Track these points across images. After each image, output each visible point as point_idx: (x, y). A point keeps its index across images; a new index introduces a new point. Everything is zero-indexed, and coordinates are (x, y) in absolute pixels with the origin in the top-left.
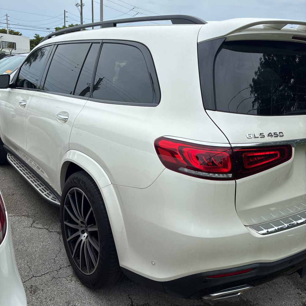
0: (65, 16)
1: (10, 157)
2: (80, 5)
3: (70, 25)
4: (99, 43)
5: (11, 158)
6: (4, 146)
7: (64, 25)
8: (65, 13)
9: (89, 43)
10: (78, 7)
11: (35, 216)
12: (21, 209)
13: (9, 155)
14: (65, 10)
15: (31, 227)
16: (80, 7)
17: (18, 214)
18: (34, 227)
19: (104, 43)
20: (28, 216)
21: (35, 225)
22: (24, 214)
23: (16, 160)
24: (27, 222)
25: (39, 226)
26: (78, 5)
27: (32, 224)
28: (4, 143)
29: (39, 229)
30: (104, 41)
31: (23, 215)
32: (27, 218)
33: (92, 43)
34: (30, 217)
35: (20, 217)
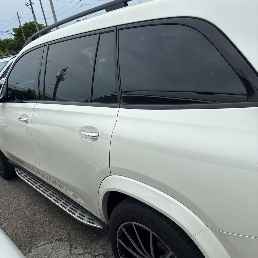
0: (18, 17)
1: (20, 172)
2: (30, 3)
3: (25, 23)
4: (112, 31)
5: (21, 174)
6: (9, 161)
7: (20, 25)
8: (18, 14)
9: (96, 34)
10: (28, 6)
11: (69, 238)
12: (51, 232)
13: (17, 171)
14: (17, 12)
15: (71, 254)
16: (30, 6)
17: (50, 239)
18: (74, 254)
19: (119, 30)
20: (62, 240)
21: (74, 251)
22: (56, 238)
23: (27, 174)
24: (64, 248)
25: (79, 251)
26: (28, 5)
27: (70, 250)
28: (9, 159)
29: (81, 256)
30: (118, 28)
31: (57, 240)
32: (62, 243)
33: (100, 34)
34: (65, 241)
35: (53, 244)
